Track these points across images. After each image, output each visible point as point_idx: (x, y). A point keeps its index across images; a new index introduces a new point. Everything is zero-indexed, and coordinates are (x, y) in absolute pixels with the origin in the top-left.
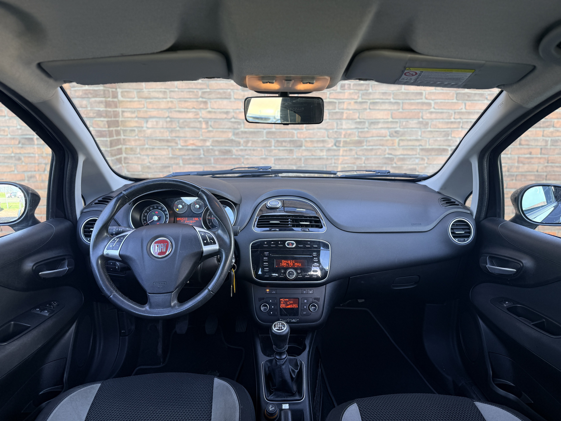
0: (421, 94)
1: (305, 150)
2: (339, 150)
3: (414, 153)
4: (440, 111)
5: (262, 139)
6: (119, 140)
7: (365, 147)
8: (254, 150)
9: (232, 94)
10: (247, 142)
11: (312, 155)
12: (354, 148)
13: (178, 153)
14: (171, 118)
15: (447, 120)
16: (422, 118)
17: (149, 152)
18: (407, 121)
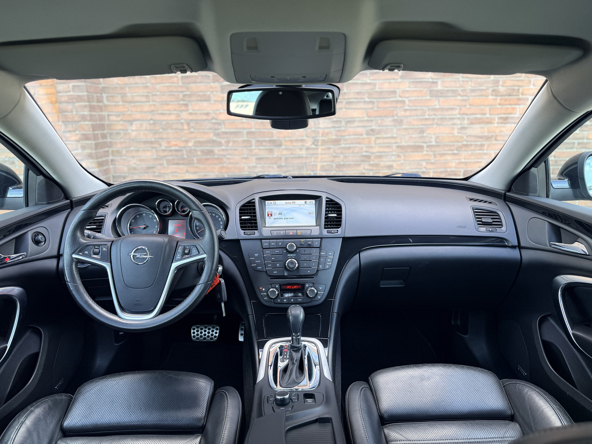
0: (394, 92)
1: (285, 149)
2: (317, 149)
3: (390, 150)
4: (414, 108)
5: (242, 139)
6: (104, 143)
7: (343, 145)
8: (235, 150)
9: (212, 96)
10: (228, 142)
11: (292, 154)
12: (332, 146)
13: (162, 154)
14: (154, 120)
15: (421, 117)
16: (398, 116)
17: (134, 154)
18: (382, 120)
